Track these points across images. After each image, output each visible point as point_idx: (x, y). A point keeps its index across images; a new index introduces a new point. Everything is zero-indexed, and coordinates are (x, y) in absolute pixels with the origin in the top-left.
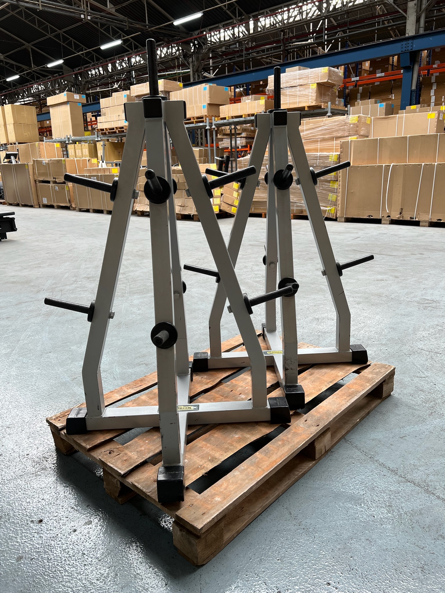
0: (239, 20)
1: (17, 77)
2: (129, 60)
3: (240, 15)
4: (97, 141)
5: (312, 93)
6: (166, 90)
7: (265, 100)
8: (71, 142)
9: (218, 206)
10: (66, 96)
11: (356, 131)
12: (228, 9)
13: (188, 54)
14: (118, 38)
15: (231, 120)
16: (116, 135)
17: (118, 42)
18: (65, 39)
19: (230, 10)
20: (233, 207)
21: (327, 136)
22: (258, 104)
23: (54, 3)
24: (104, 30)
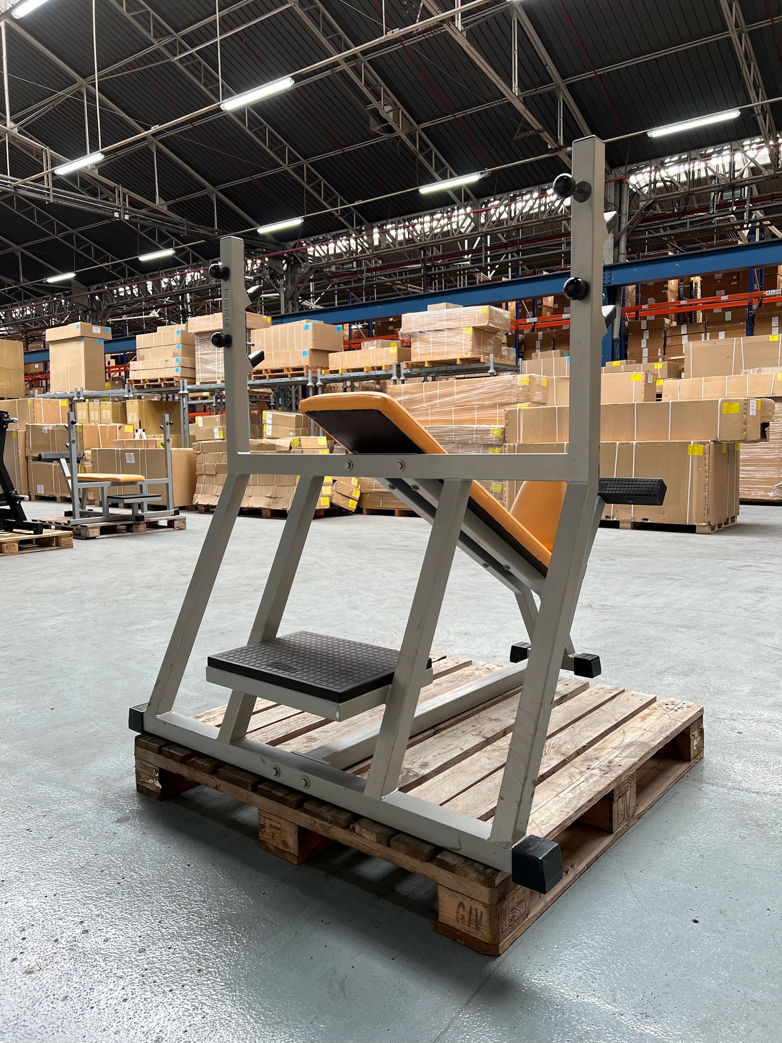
0: (357, 230)
2: (183, 276)
3: (360, 223)
4: (128, 398)
5: (466, 340)
7: (398, 349)
8: (82, 398)
9: (328, 498)
10: (79, 329)
11: (528, 396)
12: (342, 215)
13: (278, 273)
14: (168, 246)
15: (347, 375)
16: (160, 389)
17: (169, 252)
18: (80, 242)
19: (344, 217)
20: (351, 500)
21: (487, 403)
22: (388, 353)
23: (72, 193)
24: (145, 233)
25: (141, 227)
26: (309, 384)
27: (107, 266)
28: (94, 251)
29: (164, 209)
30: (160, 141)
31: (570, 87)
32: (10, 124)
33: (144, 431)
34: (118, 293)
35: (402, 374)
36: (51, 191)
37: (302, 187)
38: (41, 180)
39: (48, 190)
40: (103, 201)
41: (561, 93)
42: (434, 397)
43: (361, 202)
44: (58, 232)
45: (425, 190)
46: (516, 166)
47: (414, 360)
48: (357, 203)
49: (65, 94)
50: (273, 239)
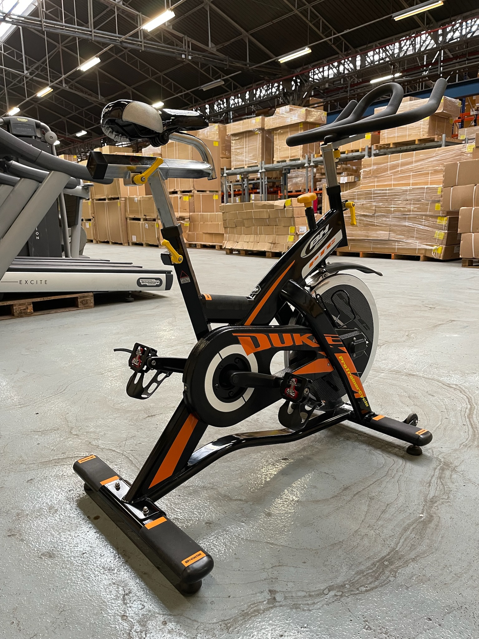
0: (345, 54)
5: (424, 125)
7: (372, 135)
12: (334, 43)
14: (218, 79)
18: (165, 81)
19: (336, 45)
21: (439, 168)
24: (204, 71)
25: (200, 66)
26: (306, 165)
27: (181, 96)
29: (214, 50)
30: (212, 2)
35: (372, 154)
36: (143, 42)
37: (306, 24)
38: (136, 35)
39: (141, 42)
42: (397, 166)
43: (349, 31)
44: (152, 76)
47: (382, 142)
48: (345, 32)
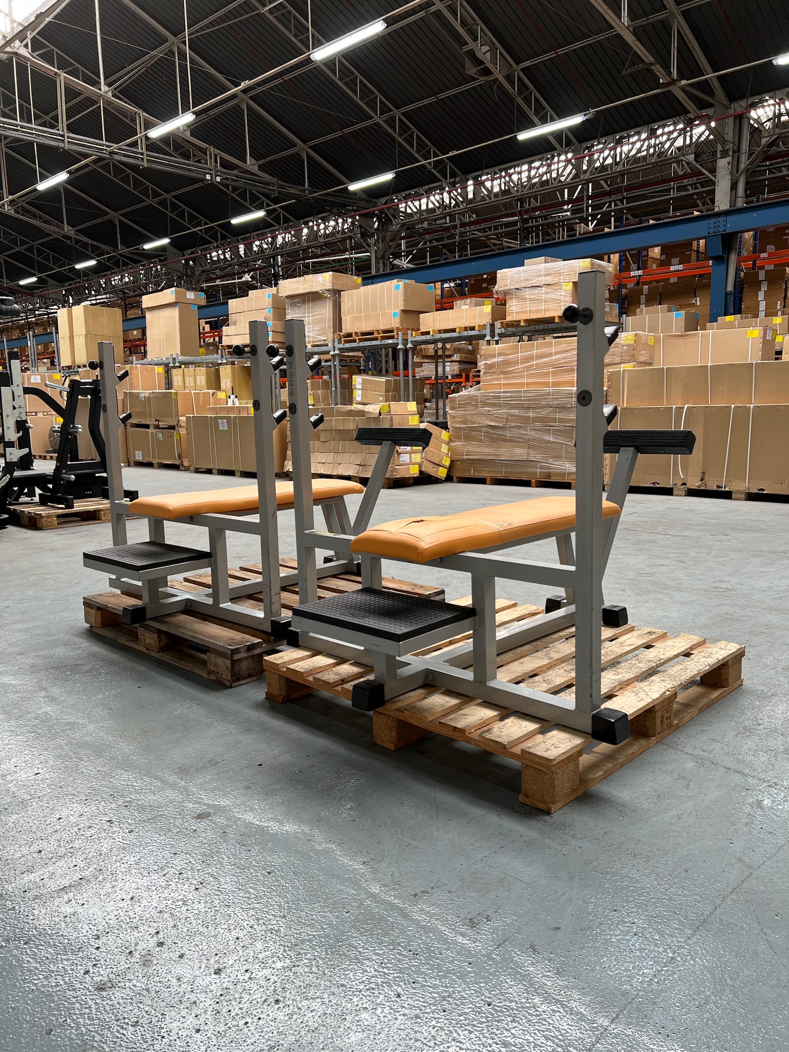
0: (450, 183)
1: (92, 263)
2: (274, 238)
3: (453, 175)
4: (221, 364)
5: (565, 296)
6: (336, 288)
7: (492, 307)
8: (177, 364)
9: (417, 466)
10: (174, 295)
11: (633, 356)
12: (435, 167)
13: (369, 232)
14: (259, 208)
15: (438, 336)
17: (260, 214)
18: (174, 207)
19: (438, 169)
20: (441, 468)
22: (482, 314)
23: (165, 157)
24: (237, 195)
25: (233, 189)
26: (399, 347)
27: (200, 231)
28: (188, 216)
29: (255, 169)
30: (251, 98)
31: (685, 14)
32: (104, 88)
33: (236, 397)
34: (211, 257)
35: (496, 334)
36: (145, 155)
37: (394, 139)
38: (134, 144)
39: (142, 154)
40: (196, 164)
41: (676, 20)
42: (531, 358)
43: (455, 153)
44: (153, 198)
45: (523, 136)
46: (623, 105)
47: (509, 318)
48: (451, 154)
49: (158, 53)
50: (364, 196)
